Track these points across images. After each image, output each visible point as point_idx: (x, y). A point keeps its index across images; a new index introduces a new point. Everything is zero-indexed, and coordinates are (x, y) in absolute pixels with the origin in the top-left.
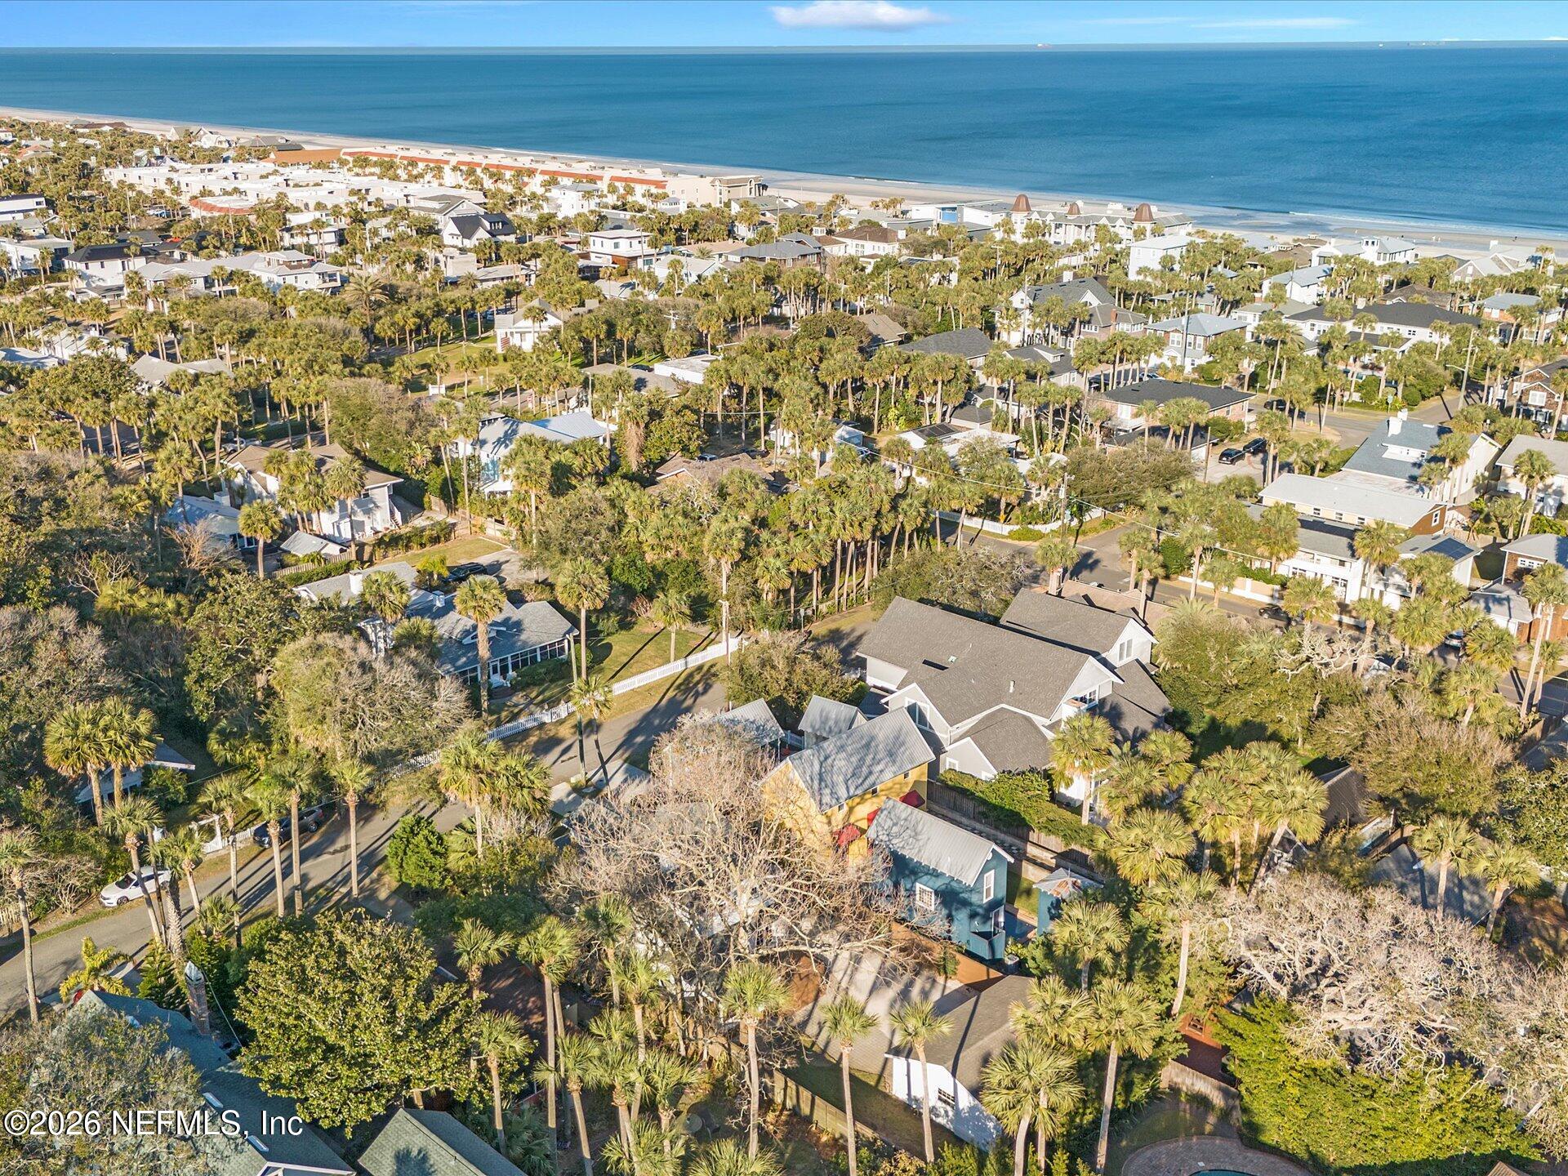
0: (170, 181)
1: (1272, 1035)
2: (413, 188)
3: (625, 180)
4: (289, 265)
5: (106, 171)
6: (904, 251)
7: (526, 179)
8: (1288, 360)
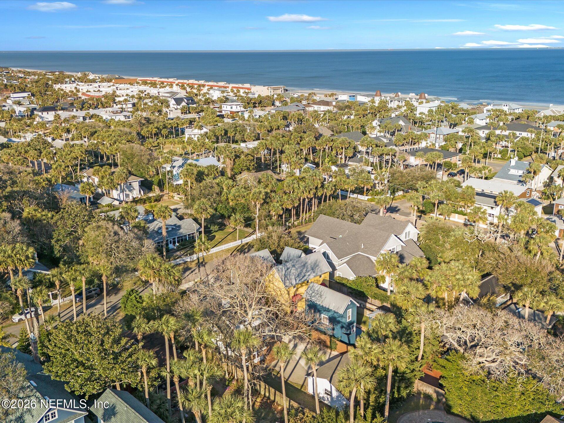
0: (76, 88)
1: (457, 367)
2: (162, 90)
3: (237, 88)
4: (113, 112)
5: (54, 85)
6: (335, 109)
7: (202, 88)
8: (474, 143)
